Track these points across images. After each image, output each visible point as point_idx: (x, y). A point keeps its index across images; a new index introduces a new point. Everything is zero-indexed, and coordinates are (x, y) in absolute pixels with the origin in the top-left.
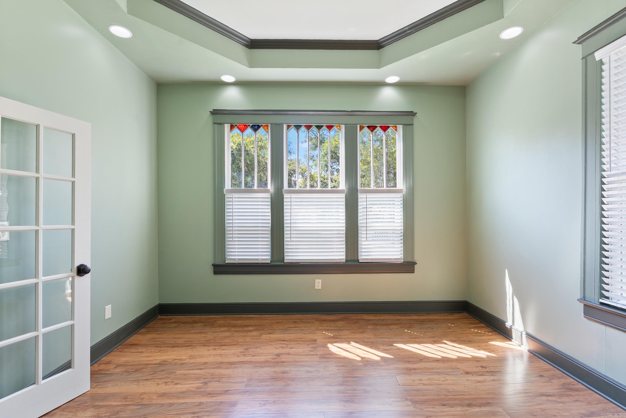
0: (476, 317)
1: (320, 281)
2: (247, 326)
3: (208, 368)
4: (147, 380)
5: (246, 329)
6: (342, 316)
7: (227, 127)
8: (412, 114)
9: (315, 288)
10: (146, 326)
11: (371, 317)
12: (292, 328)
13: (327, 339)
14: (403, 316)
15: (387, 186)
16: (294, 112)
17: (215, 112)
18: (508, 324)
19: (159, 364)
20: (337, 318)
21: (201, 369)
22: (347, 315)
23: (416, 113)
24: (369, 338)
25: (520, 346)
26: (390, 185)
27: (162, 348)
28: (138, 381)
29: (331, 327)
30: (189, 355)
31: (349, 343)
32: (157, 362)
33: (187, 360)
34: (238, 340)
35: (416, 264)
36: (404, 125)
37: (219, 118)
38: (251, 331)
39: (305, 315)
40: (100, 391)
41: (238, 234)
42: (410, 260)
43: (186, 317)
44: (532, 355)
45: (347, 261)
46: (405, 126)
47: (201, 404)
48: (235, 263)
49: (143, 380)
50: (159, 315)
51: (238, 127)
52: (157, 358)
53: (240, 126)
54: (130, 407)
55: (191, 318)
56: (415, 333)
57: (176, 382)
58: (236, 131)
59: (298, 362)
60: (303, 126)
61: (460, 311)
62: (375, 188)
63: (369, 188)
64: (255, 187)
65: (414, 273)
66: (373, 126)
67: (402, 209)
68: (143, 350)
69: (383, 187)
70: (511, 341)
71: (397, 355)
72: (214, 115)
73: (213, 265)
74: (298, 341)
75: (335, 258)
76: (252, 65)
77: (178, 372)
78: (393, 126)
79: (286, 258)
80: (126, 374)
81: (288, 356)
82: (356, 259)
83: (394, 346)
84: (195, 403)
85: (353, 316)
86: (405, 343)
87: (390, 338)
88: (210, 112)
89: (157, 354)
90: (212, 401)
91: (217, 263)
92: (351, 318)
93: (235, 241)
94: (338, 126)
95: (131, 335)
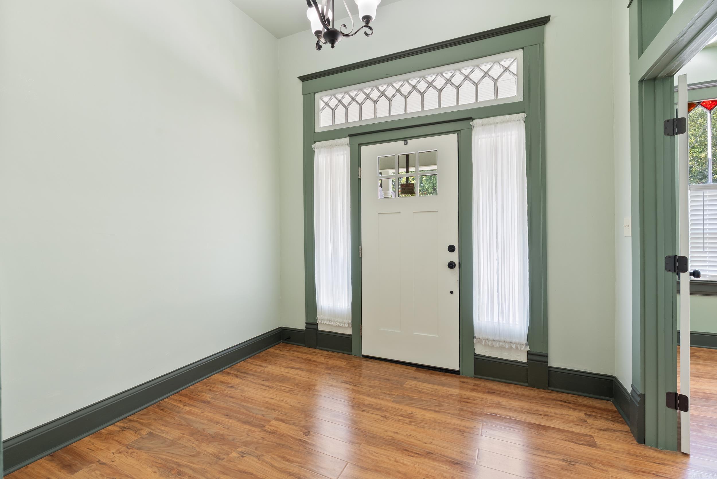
51: (701, 105)
53: (704, 103)
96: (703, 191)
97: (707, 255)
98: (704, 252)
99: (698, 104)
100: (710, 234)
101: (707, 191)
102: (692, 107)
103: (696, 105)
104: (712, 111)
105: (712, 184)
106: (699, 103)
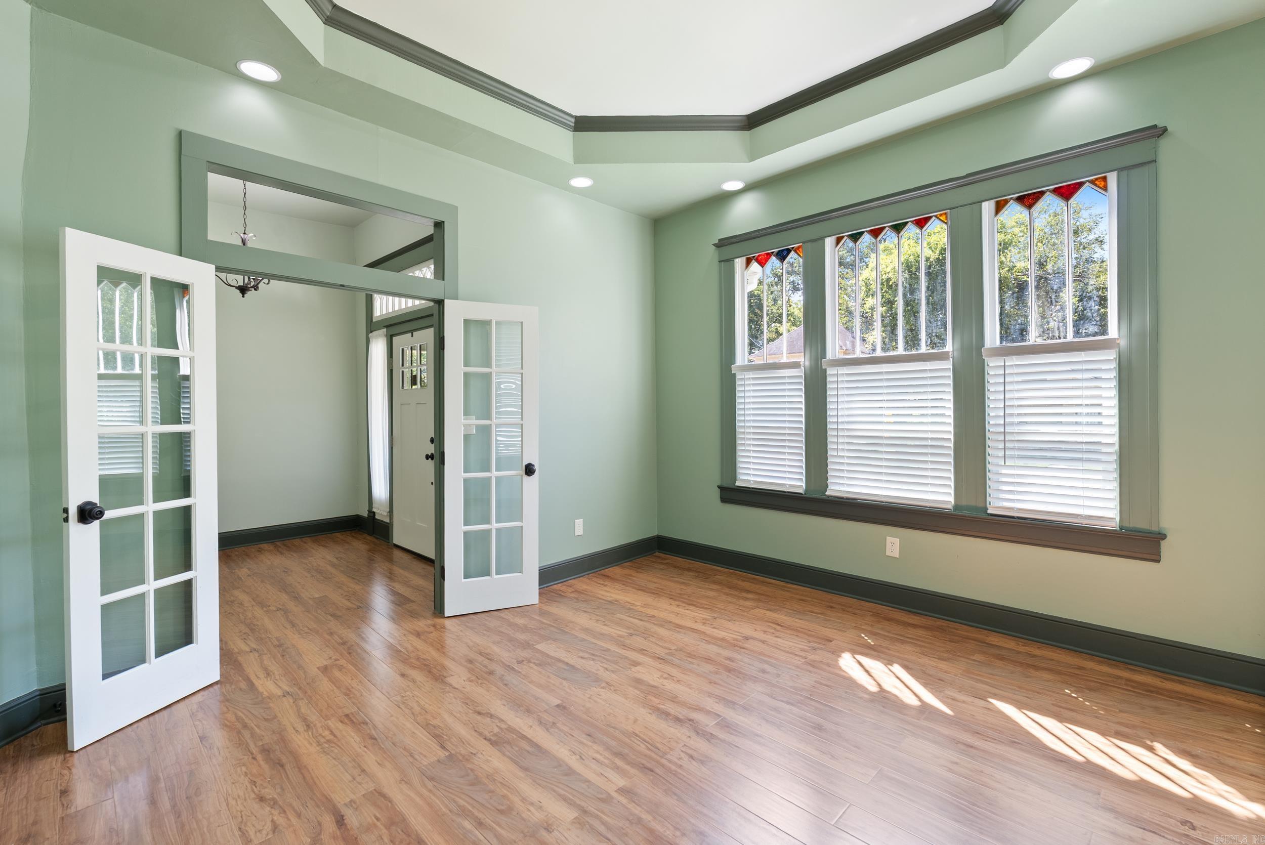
1: (897, 541)
2: (748, 592)
3: (650, 622)
4: (585, 612)
5: (744, 595)
6: (940, 623)
7: (739, 263)
8: (1157, 132)
9: (887, 554)
10: (635, 559)
11: (1010, 643)
13: (859, 646)
14: (1109, 665)
15: (1077, 333)
16: (841, 212)
17: (722, 244)
19: (610, 602)
20: (926, 623)
21: (641, 620)
22: (952, 625)
23: (1168, 128)
24: (945, 672)
26: (1086, 329)
27: (627, 588)
28: (577, 610)
29: (889, 632)
30: (645, 603)
31: (889, 662)
32: (609, 599)
33: (638, 607)
34: (717, 605)
35: (1163, 537)
36: (1120, 170)
37: (728, 251)
38: (746, 599)
39: (863, 603)
40: (545, 607)
41: (754, 439)
42: (1140, 523)
43: (686, 561)
45: (956, 507)
46: (1124, 173)
47: (608, 650)
48: (749, 488)
49: (583, 610)
50: (657, 550)
52: (613, 595)
54: (552, 629)
55: (690, 563)
56: (1087, 703)
57: (607, 623)
58: (755, 266)
59: (764, 655)
60: (866, 233)
62: (1040, 341)
63: (1024, 344)
65: (1158, 561)
66: (1035, 193)
68: (609, 584)
69: (1065, 337)
71: (969, 715)
72: (720, 248)
73: (719, 487)
74: (799, 631)
76: (753, 156)
77: (619, 615)
78: (1097, 179)
79: (831, 487)
80: (575, 600)
81: (760, 644)
82: (980, 505)
83: (991, 703)
84: (603, 647)
85: (963, 630)
86: (1020, 706)
87: (996, 687)
88: (714, 245)
89: (617, 591)
90: (620, 652)
91: (725, 485)
92: (958, 631)
93: (749, 451)
94: (941, 215)
95: (611, 566)
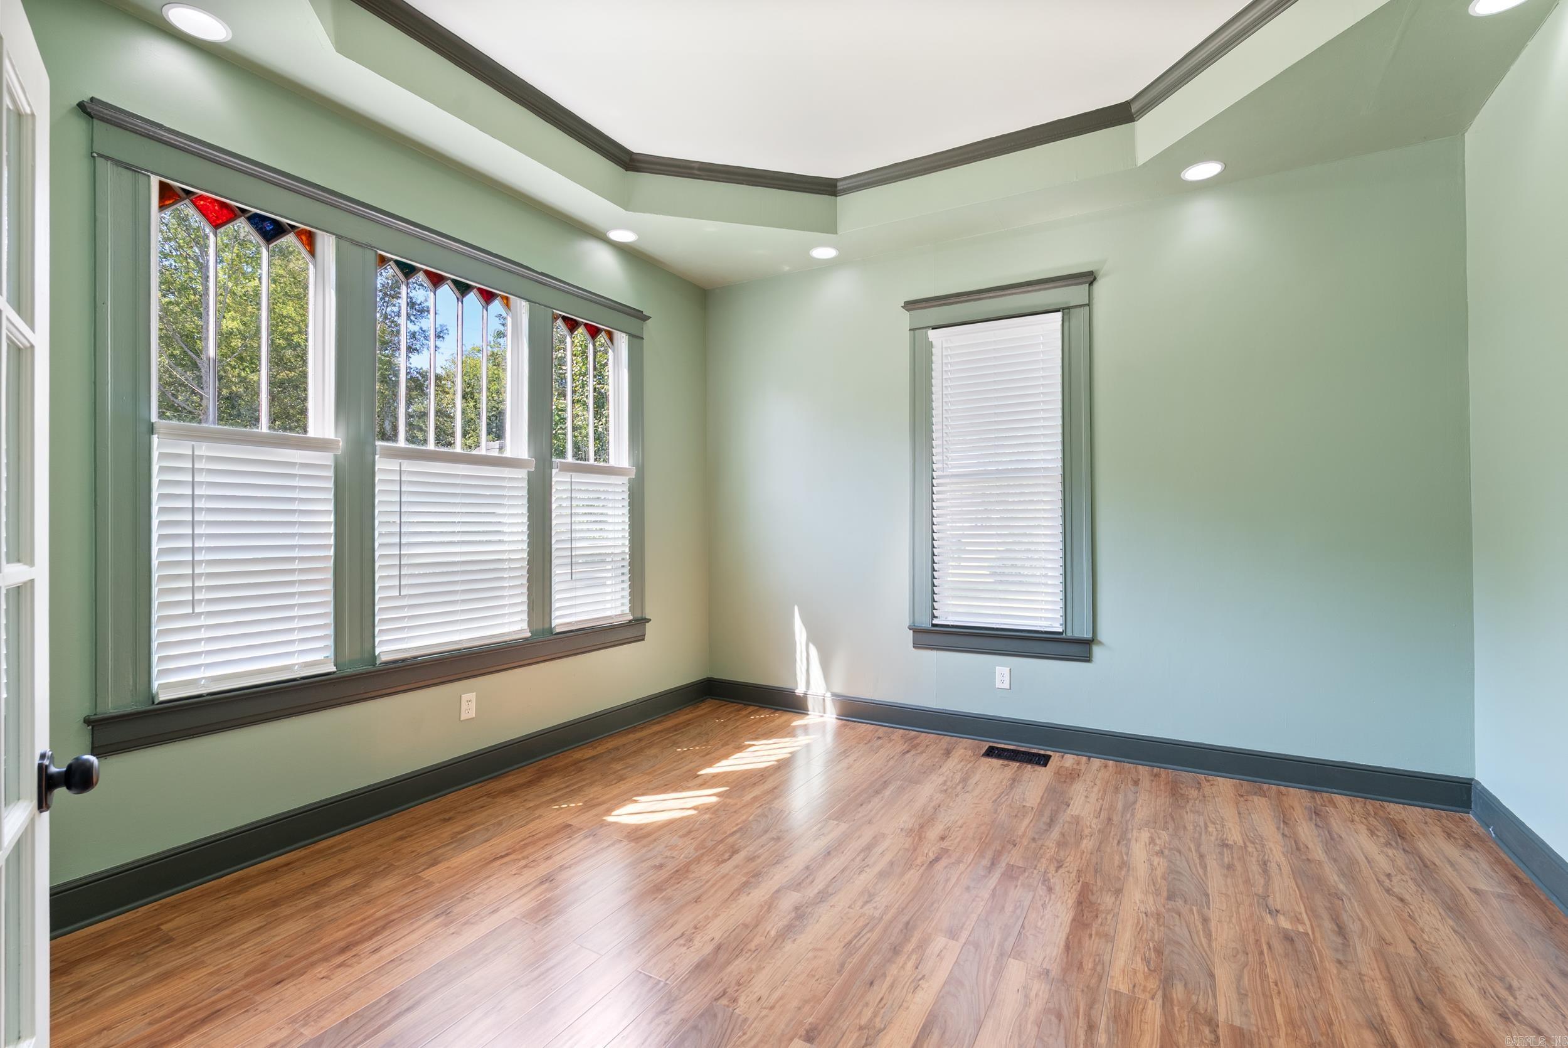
0: (732, 700)
8: (641, 316)
9: (462, 718)
12: (463, 833)
18: (800, 691)
23: (649, 318)
25: (822, 716)
35: (648, 621)
42: (639, 615)
44: (844, 722)
45: (531, 633)
51: (194, 203)
53: (202, 203)
61: (701, 699)
64: (264, 426)
65: (644, 639)
66: (575, 320)
67: (626, 510)
70: (808, 714)
73: (87, 721)
75: (508, 631)
82: (546, 626)
83: (702, 775)
96: (193, 443)
97: (202, 621)
98: (194, 615)
99: (182, 194)
100: (210, 563)
101: (204, 445)
102: (170, 200)
103: (179, 196)
104: (222, 230)
105: (216, 426)
106: (188, 193)
